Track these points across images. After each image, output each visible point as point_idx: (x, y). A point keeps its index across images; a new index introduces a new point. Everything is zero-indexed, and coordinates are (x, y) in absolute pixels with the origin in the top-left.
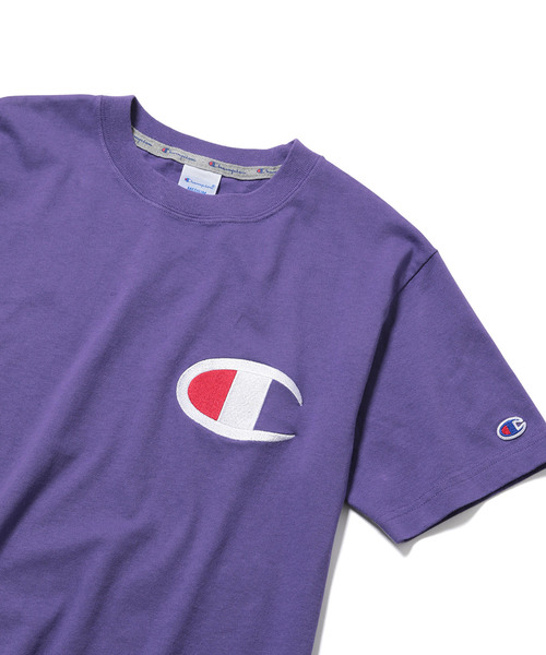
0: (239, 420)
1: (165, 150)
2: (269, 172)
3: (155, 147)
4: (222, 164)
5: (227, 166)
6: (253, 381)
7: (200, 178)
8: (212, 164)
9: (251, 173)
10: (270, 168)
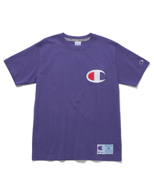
0: (97, 80)
1: (71, 40)
2: (88, 39)
3: (69, 40)
4: (80, 40)
5: (81, 40)
6: (97, 73)
7: (78, 43)
8: (79, 40)
9: (85, 40)
10: (88, 38)
